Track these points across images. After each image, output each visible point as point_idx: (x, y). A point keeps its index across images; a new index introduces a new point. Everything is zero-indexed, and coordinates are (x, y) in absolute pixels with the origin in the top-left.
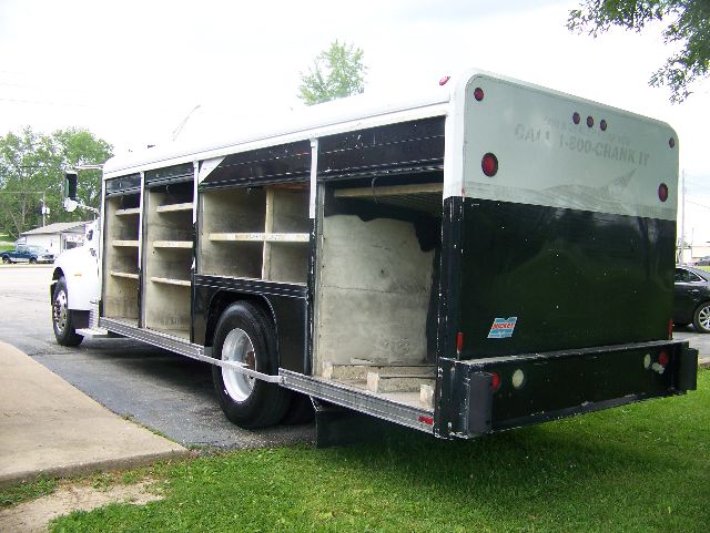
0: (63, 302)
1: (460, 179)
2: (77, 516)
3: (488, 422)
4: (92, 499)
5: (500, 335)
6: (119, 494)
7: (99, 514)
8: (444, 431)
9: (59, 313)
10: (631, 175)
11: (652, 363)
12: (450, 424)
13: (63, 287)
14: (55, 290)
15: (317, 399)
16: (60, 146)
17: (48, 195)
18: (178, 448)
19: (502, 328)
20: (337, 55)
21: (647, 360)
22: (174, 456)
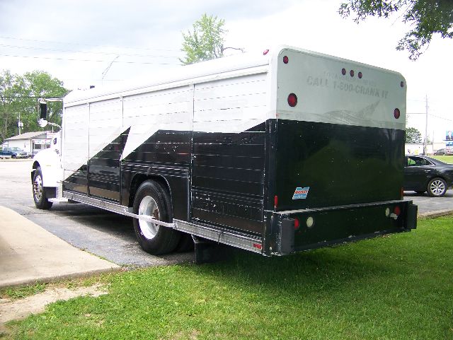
0: (39, 182)
1: (275, 108)
2: (60, 303)
3: (292, 246)
4: (67, 294)
5: (299, 197)
6: (82, 291)
7: (73, 301)
8: (268, 252)
9: (37, 189)
10: (377, 104)
11: (390, 213)
12: (271, 248)
13: (39, 173)
14: (34, 175)
15: (195, 236)
16: (29, 83)
17: (22, 115)
18: (115, 266)
19: (300, 193)
20: (206, 24)
21: (387, 211)
22: (112, 270)
